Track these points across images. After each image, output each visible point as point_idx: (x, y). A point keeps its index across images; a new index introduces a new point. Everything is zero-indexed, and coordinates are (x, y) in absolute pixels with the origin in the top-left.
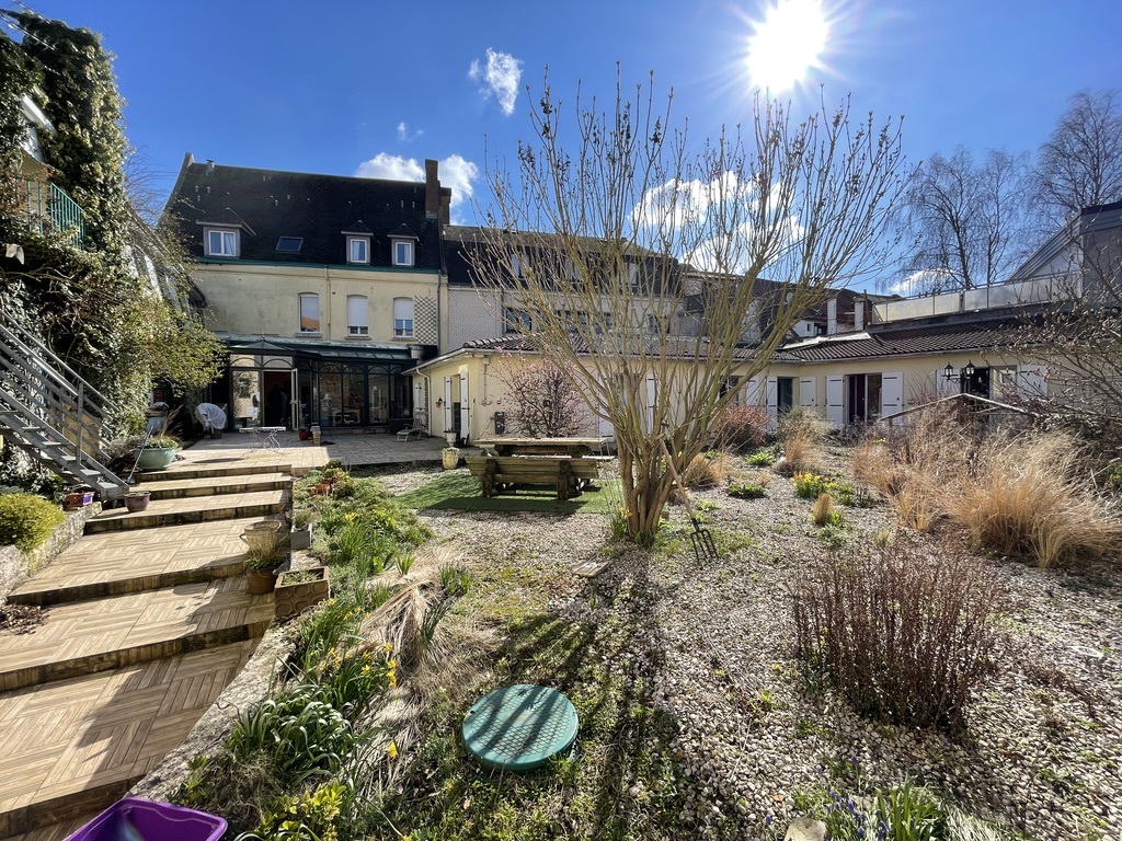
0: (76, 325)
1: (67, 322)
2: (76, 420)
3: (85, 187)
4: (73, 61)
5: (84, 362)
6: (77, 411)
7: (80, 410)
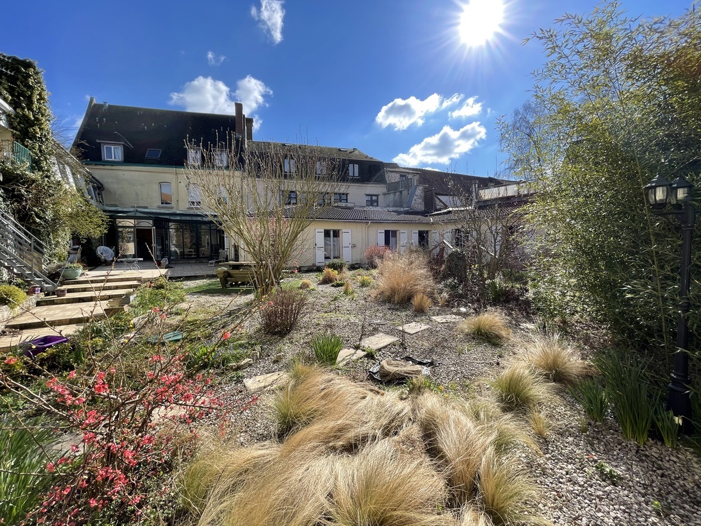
0: (29, 208)
1: (24, 207)
2: (31, 255)
3: (31, 139)
4: (23, 76)
5: (33, 226)
6: (31, 251)
7: (32, 250)
